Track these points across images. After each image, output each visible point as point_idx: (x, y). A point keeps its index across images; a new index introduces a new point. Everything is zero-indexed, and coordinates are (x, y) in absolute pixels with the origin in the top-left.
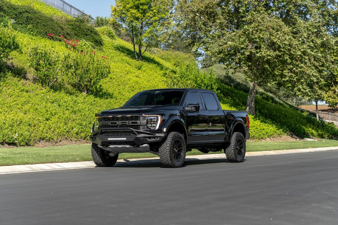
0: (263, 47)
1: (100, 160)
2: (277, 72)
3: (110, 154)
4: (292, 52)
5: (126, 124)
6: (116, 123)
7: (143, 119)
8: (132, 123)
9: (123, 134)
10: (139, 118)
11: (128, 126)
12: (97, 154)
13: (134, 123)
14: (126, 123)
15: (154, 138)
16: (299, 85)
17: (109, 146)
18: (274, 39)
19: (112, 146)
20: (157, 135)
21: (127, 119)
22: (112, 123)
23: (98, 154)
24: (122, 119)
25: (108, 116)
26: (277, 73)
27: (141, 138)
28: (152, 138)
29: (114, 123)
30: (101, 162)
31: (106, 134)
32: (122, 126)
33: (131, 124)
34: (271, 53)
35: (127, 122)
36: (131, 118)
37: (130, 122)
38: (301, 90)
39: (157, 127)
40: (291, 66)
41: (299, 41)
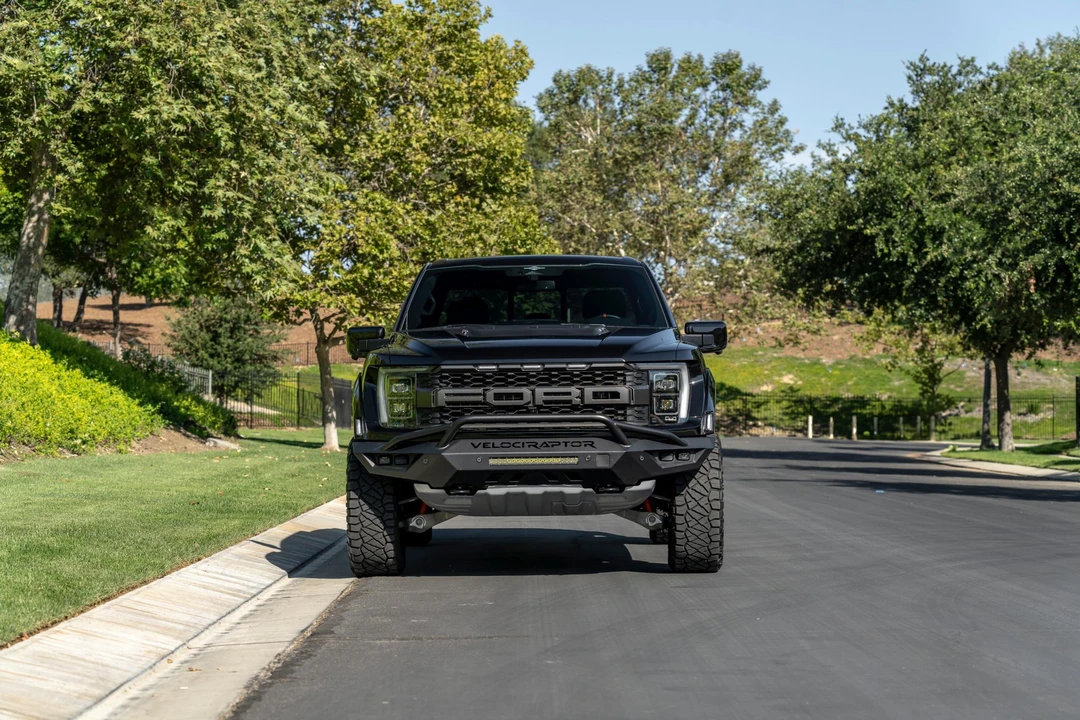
0: (158, 86)
1: (390, 546)
2: (180, 183)
3: (413, 523)
4: (242, 108)
5: (570, 402)
6: (520, 396)
7: (638, 378)
8: (596, 395)
9: (561, 440)
10: (621, 375)
11: (575, 408)
12: (378, 521)
13: (606, 395)
14: (569, 394)
15: (677, 453)
16: (255, 236)
17: (479, 492)
18: (201, 56)
19: (494, 491)
20: (691, 443)
21: (570, 378)
22: (498, 396)
23: (383, 522)
24: (547, 378)
25: (474, 365)
26: (180, 189)
27: (642, 458)
28: (670, 458)
29: (509, 396)
30: (392, 554)
31: (476, 442)
32: (549, 407)
33: (589, 399)
34: (185, 112)
35: (574, 390)
36: (589, 377)
37: (589, 390)
38: (265, 256)
39: (683, 413)
40: (234, 164)
41: (259, 69)
